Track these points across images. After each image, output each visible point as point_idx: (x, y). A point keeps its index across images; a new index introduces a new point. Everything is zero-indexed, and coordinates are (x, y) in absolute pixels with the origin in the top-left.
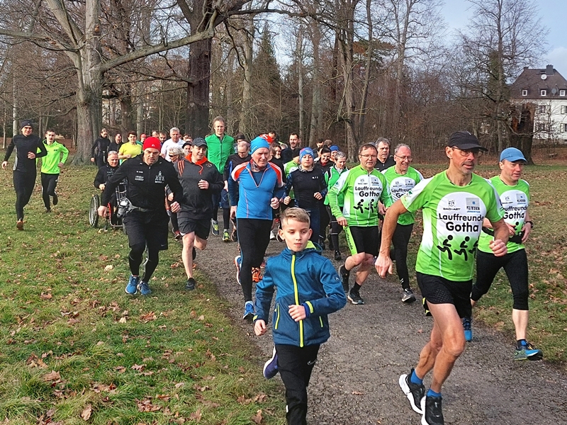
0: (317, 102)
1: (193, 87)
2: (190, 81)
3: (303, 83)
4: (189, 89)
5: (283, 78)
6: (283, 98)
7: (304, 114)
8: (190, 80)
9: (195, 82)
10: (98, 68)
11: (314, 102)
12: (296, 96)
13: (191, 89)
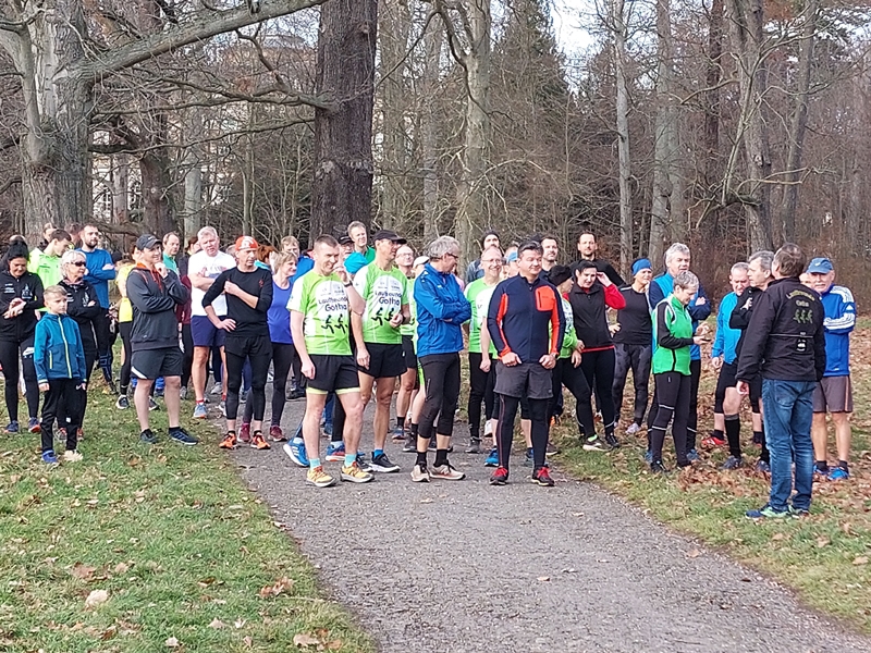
0: (669, 153)
1: (330, 119)
2: (322, 105)
3: (629, 102)
4: (318, 125)
5: (576, 90)
6: (576, 144)
7: (633, 186)
8: (321, 101)
9: (335, 105)
10: (76, 73)
11: (659, 154)
12: (609, 138)
13: (325, 124)
